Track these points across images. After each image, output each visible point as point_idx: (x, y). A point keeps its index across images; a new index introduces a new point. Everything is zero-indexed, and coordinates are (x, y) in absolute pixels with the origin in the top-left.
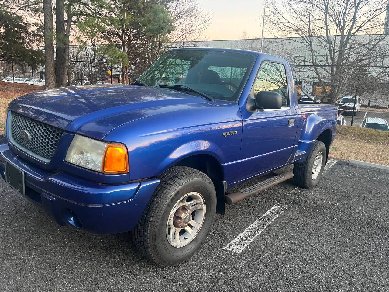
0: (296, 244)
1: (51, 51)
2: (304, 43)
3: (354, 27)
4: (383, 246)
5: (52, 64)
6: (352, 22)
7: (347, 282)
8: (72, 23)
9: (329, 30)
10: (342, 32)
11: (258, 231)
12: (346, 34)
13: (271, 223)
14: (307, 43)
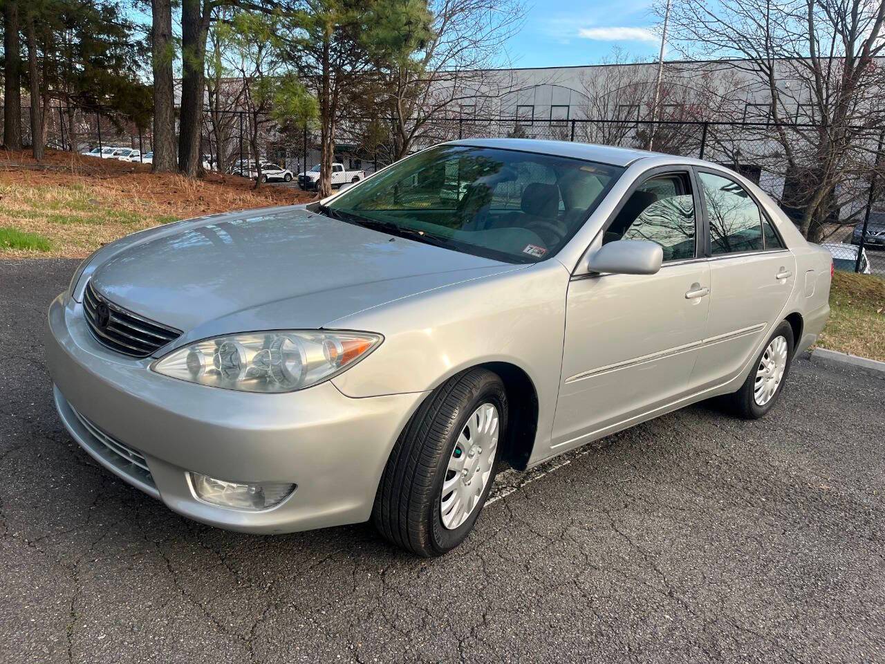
0: (581, 524)
1: (166, 87)
2: (754, 70)
3: (878, 35)
4: (804, 546)
5: (168, 116)
6: (874, 21)
7: (668, 617)
8: (211, 24)
9: (818, 42)
10: (849, 47)
11: (504, 491)
12: (858, 54)
13: (544, 477)
14: (762, 70)
